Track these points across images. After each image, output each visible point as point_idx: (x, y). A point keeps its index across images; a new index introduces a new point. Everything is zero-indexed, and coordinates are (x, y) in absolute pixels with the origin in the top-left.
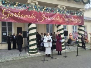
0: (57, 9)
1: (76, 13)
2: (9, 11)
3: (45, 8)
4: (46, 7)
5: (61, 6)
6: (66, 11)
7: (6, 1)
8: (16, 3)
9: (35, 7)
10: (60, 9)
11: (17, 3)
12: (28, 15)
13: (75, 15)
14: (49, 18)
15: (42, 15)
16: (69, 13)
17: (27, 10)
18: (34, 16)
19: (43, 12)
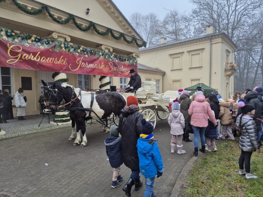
0: (101, 51)
1: (127, 59)
2: (20, 49)
3: (81, 49)
4: (83, 46)
5: (106, 47)
6: (113, 55)
7: (13, 32)
8: (32, 37)
9: (65, 44)
10: (105, 52)
11: (35, 36)
12: (53, 59)
13: (126, 63)
14: (88, 64)
15: (77, 59)
16: (118, 59)
17: (52, 50)
18: (64, 61)
19: (78, 54)
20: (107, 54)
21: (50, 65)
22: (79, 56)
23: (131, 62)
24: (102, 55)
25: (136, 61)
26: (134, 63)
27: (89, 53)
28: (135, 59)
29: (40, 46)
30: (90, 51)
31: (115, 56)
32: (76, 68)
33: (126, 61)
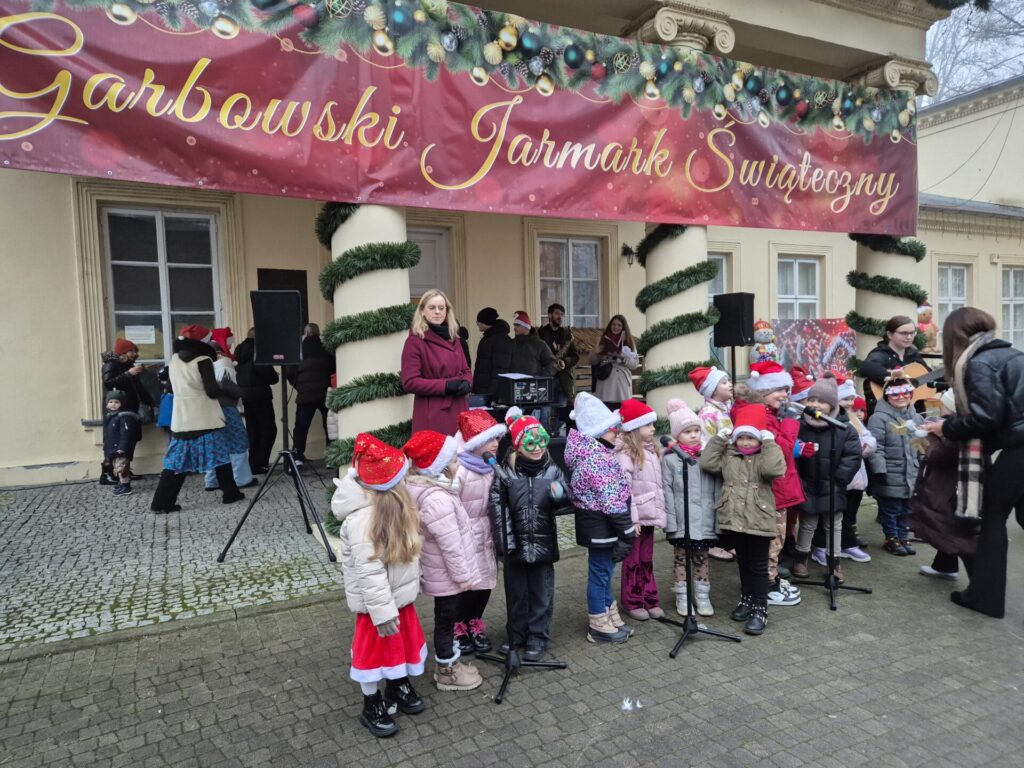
2: (69, 39)
6: (737, 80)
9: (388, 7)
12: (307, 107)
13: (834, 132)
14: (552, 145)
15: (473, 112)
16: (774, 102)
17: (298, 44)
18: (383, 124)
19: (486, 78)
20: (690, 71)
21: (279, 151)
22: (495, 92)
23: (868, 124)
24: (660, 78)
25: (904, 117)
26: (896, 133)
27: (562, 64)
28: (897, 104)
29: (216, 19)
30: (572, 56)
31: (751, 85)
32: (472, 172)
33: (833, 116)
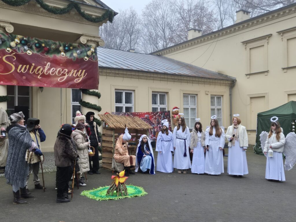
13: (61, 57)
16: (34, 47)
23: (75, 55)
25: (89, 53)
26: (86, 58)
28: (87, 49)
31: (23, 42)
33: (60, 52)
